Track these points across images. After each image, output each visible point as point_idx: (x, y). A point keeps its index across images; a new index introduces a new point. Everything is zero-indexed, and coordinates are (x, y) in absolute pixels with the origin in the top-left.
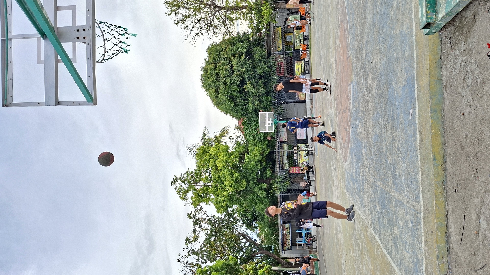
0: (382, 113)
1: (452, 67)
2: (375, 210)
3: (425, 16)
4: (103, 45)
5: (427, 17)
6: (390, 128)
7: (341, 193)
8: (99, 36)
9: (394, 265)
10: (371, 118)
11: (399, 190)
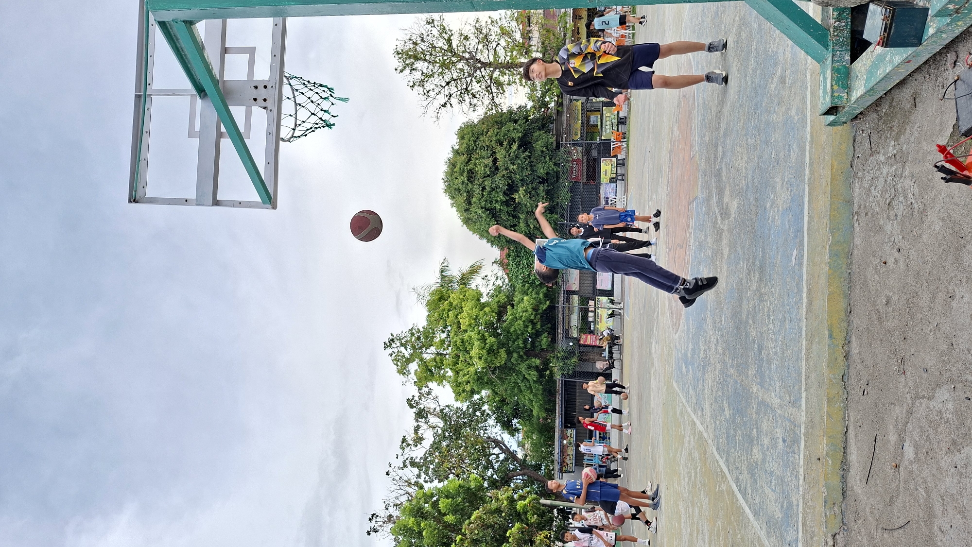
0: (744, 253)
1: (870, 182)
2: (723, 416)
3: (830, 94)
4: (293, 113)
5: (832, 96)
6: (756, 279)
7: (664, 385)
8: (288, 98)
9: (747, 510)
10: (724, 261)
11: (766, 385)
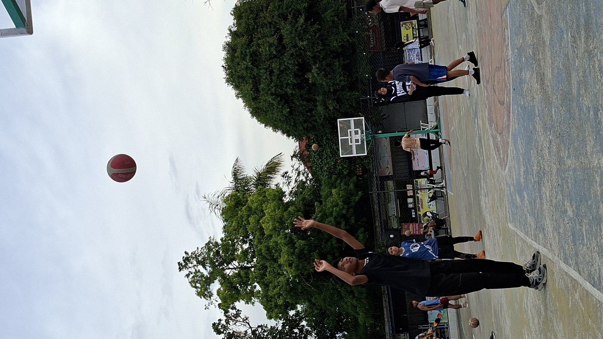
0: (566, 22)
2: (566, 219)
6: (583, 40)
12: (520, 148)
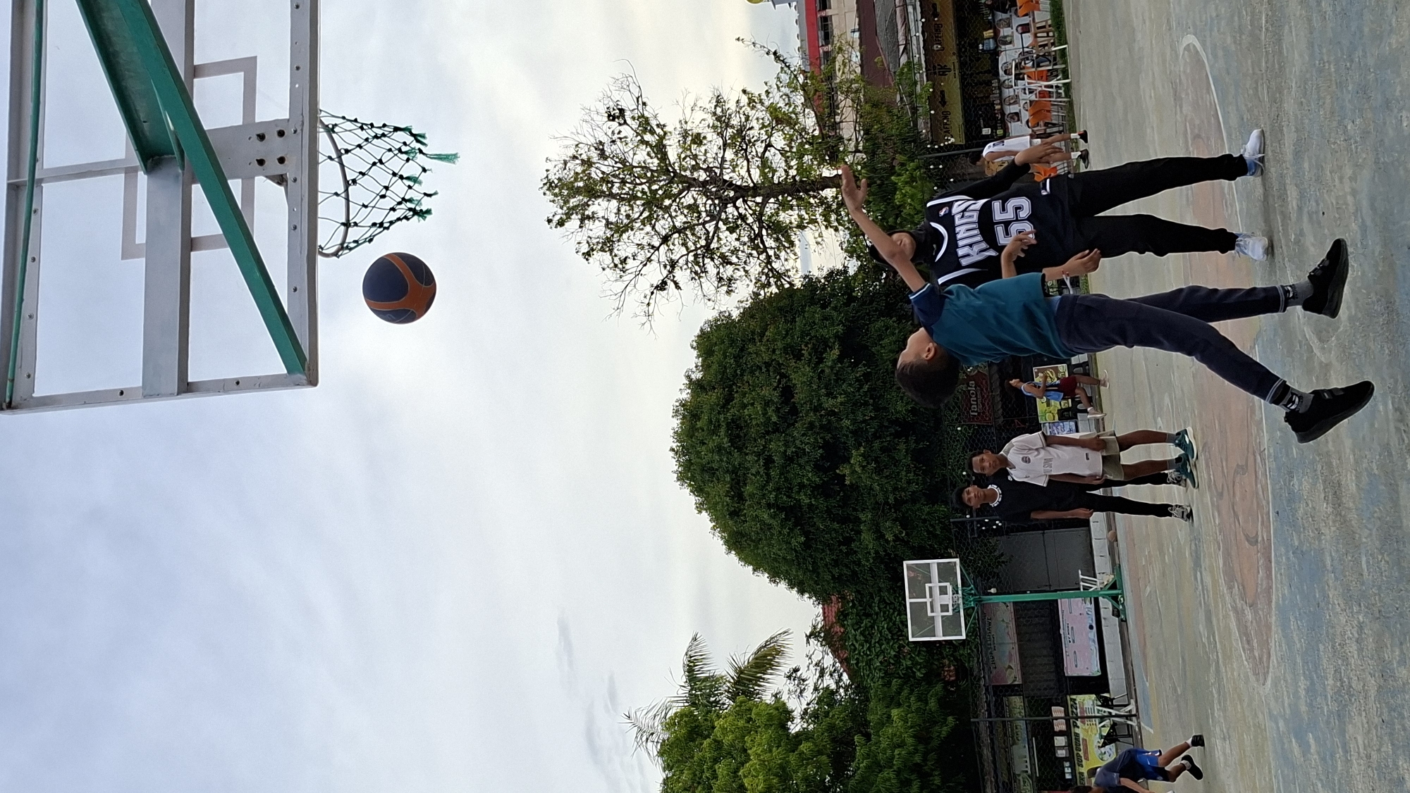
12: (1296, 639)
